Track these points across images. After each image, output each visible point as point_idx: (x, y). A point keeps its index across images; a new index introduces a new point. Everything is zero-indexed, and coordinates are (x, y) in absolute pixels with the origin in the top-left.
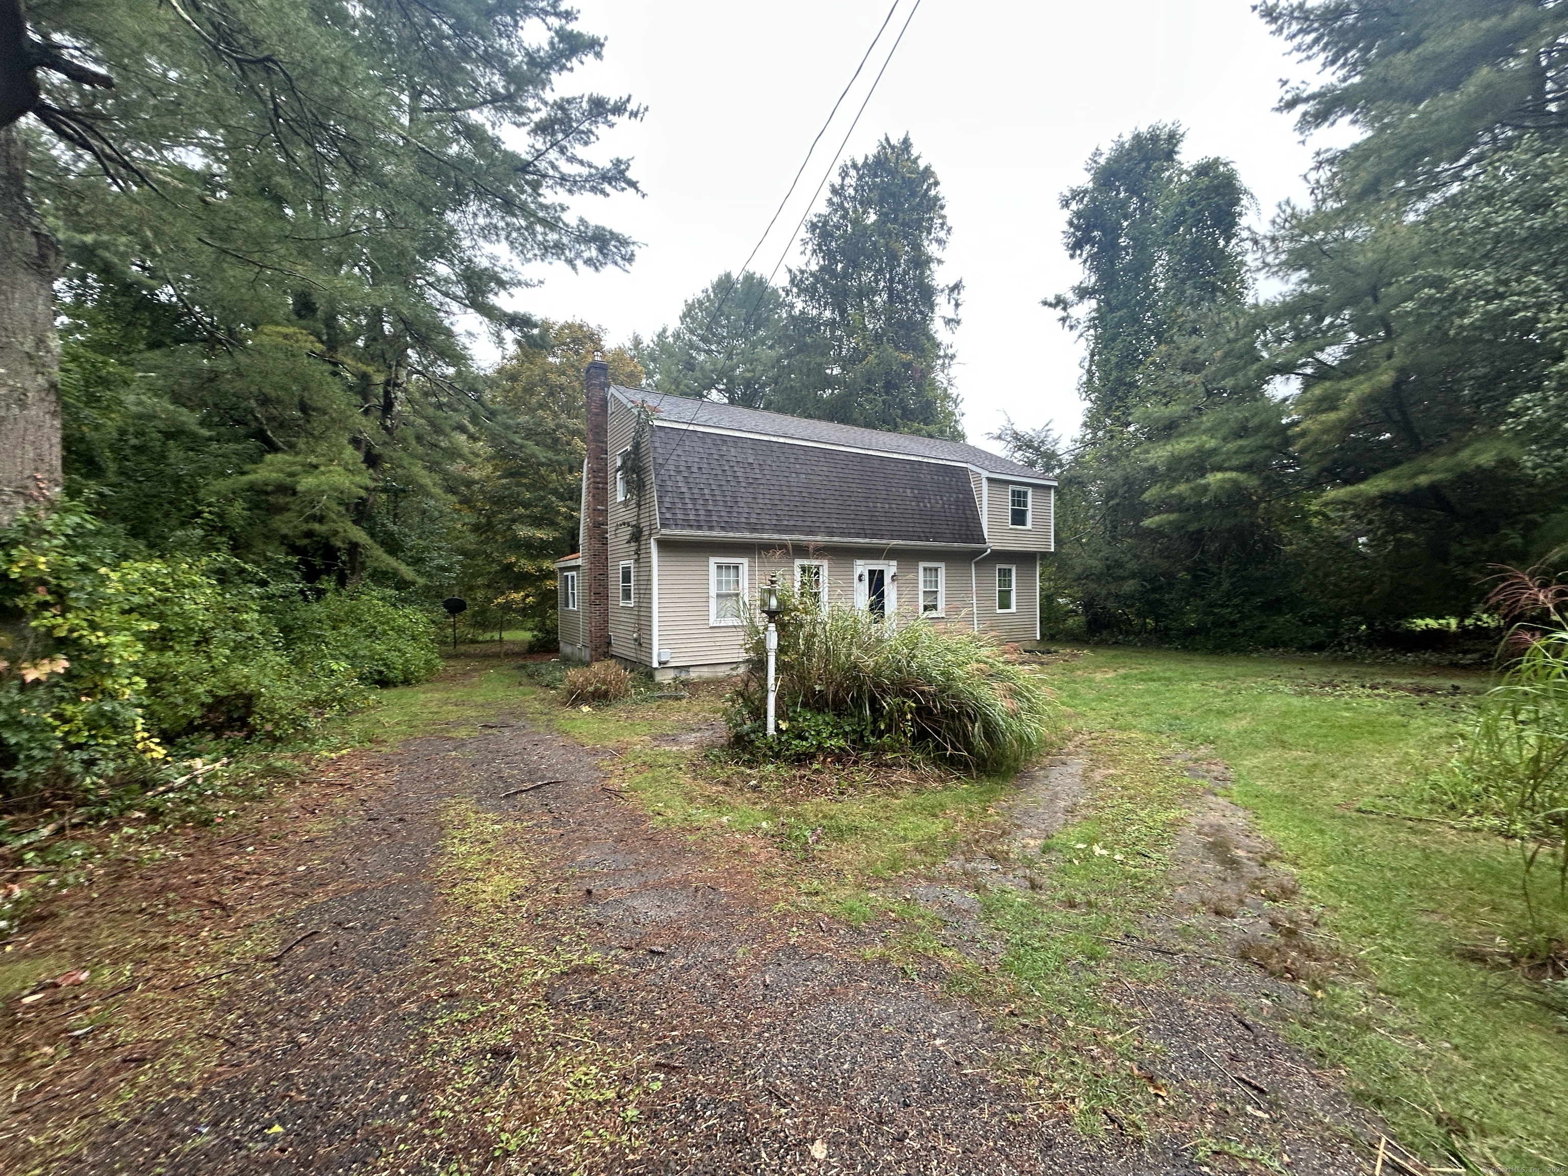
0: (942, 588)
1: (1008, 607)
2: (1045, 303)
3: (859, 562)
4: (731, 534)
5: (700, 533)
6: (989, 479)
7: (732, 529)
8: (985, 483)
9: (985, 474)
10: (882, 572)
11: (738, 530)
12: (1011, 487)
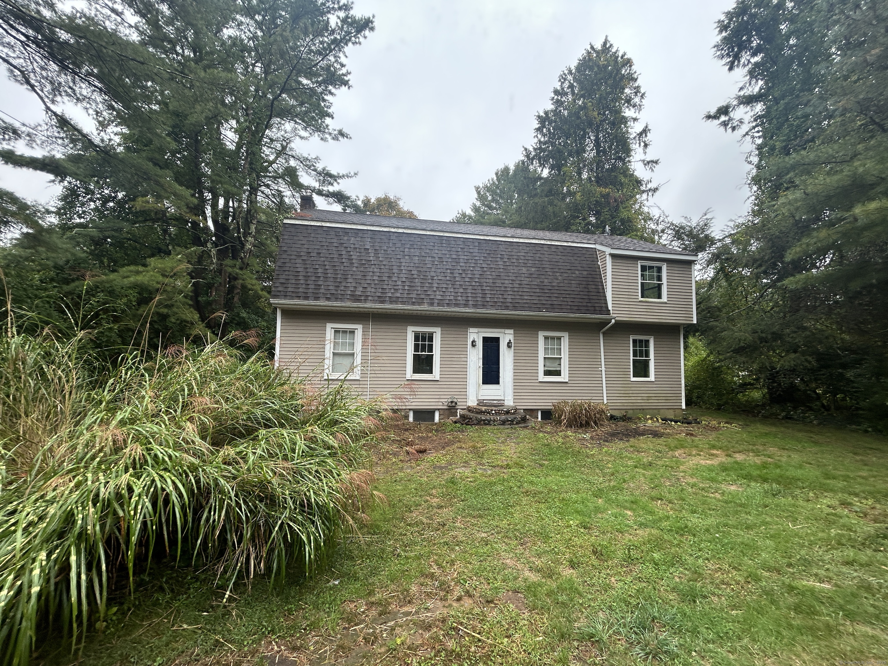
0: (565, 355)
1: (646, 375)
2: (709, 117)
3: (471, 330)
4: (335, 304)
5: (306, 302)
6: (613, 256)
7: (337, 299)
8: (609, 260)
9: (608, 250)
10: (497, 340)
11: (342, 300)
12: (640, 263)
